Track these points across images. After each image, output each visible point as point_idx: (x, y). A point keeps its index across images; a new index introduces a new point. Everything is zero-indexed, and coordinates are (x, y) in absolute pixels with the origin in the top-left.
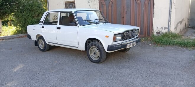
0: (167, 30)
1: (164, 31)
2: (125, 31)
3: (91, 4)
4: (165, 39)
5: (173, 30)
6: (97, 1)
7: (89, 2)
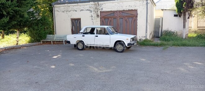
0: (145, 38)
1: (144, 39)
2: (134, 37)
3: (94, 21)
4: (146, 43)
5: (148, 38)
6: (99, 19)
7: (92, 19)
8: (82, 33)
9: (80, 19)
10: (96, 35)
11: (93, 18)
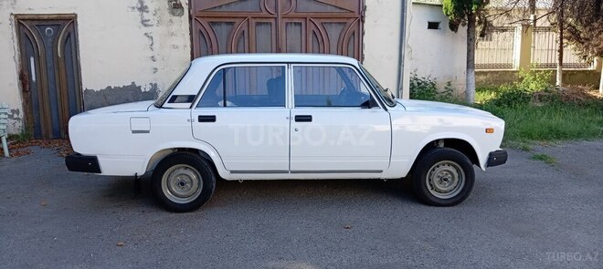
3: (154, 30)
6: (182, 24)
7: (144, 23)
8: (191, 99)
9: (71, 21)
10: (291, 109)
11: (146, 16)
